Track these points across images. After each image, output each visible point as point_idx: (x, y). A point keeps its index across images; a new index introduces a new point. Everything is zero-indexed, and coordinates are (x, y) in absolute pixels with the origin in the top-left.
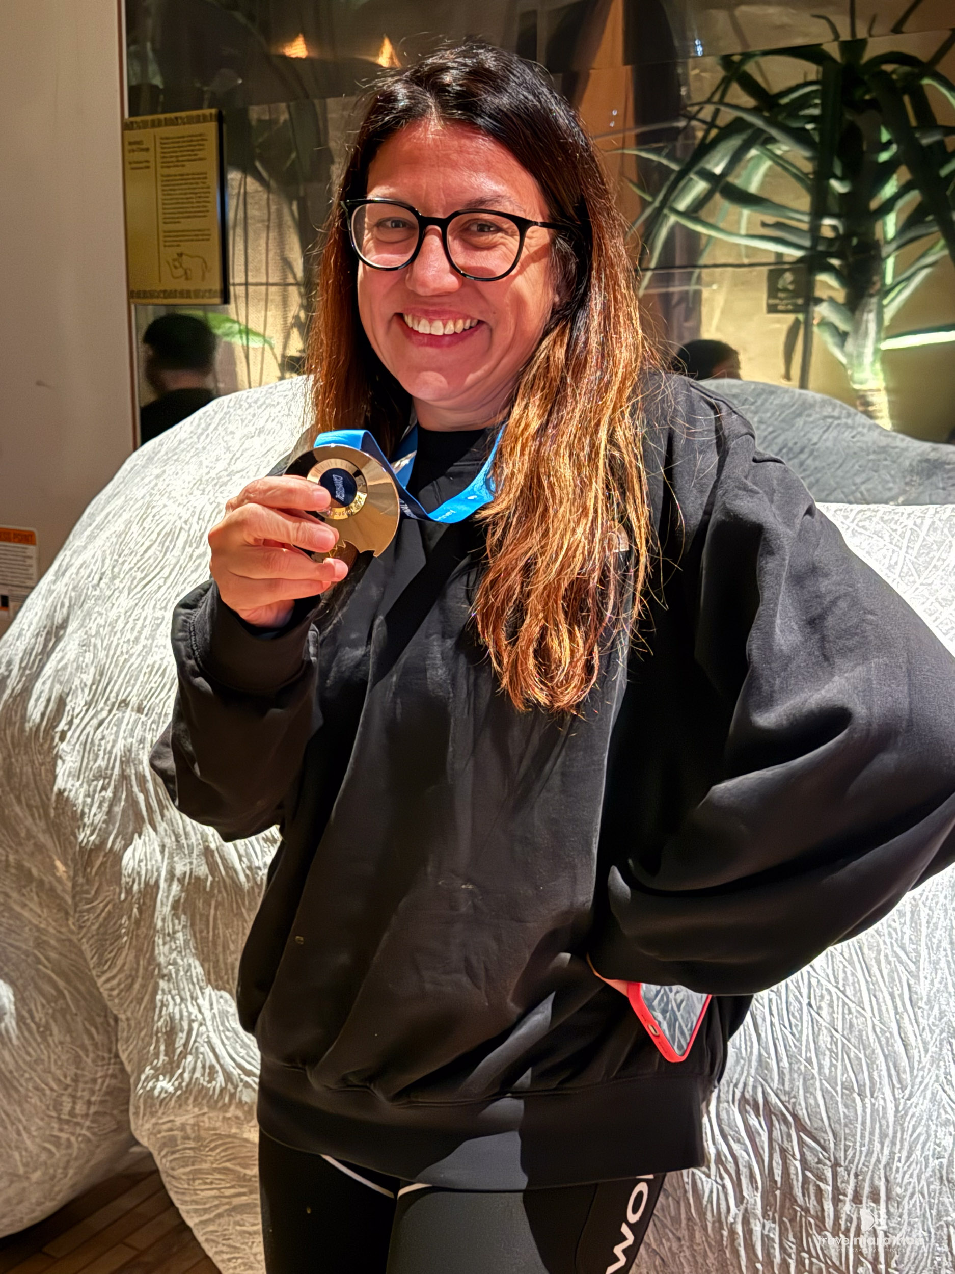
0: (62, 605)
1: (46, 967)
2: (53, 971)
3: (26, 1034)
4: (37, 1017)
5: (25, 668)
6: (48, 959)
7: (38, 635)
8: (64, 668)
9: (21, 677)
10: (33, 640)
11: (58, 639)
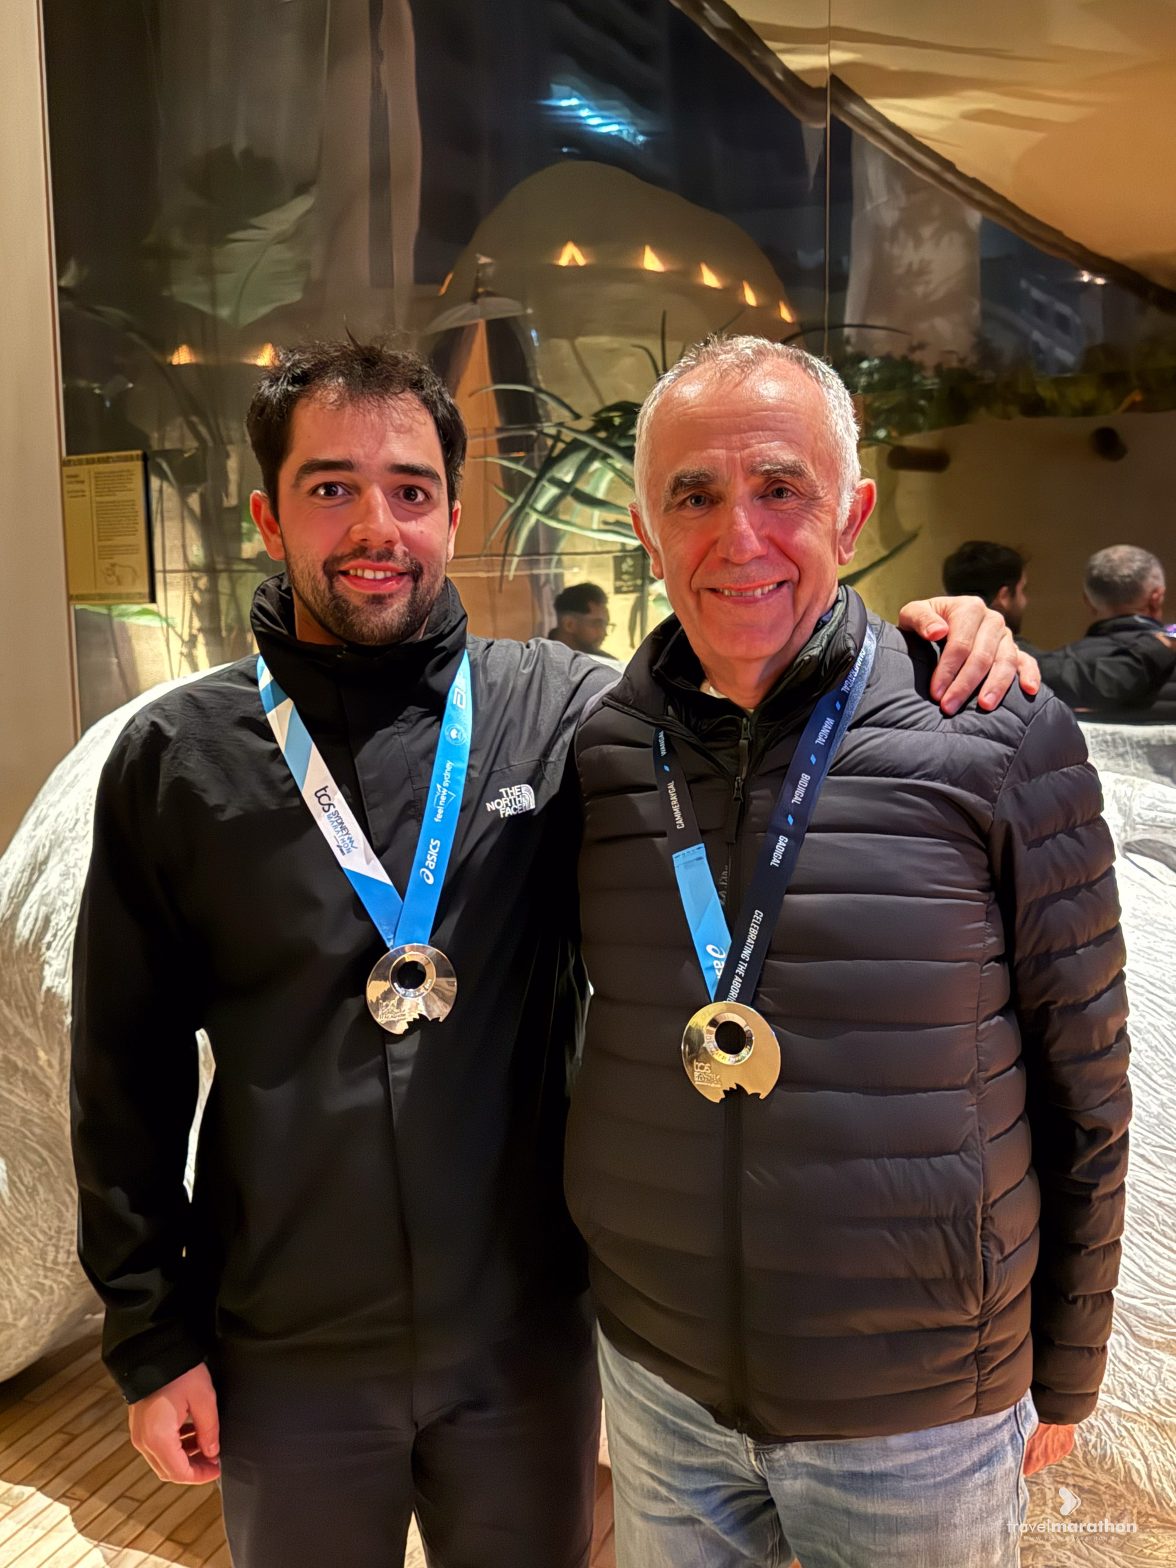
0: (44, 846)
1: (31, 1140)
2: (38, 1143)
3: (17, 1195)
4: (26, 1180)
5: (13, 898)
6: (33, 1133)
7: (23, 871)
8: (49, 894)
9: (11, 904)
10: (19, 875)
11: (41, 873)
